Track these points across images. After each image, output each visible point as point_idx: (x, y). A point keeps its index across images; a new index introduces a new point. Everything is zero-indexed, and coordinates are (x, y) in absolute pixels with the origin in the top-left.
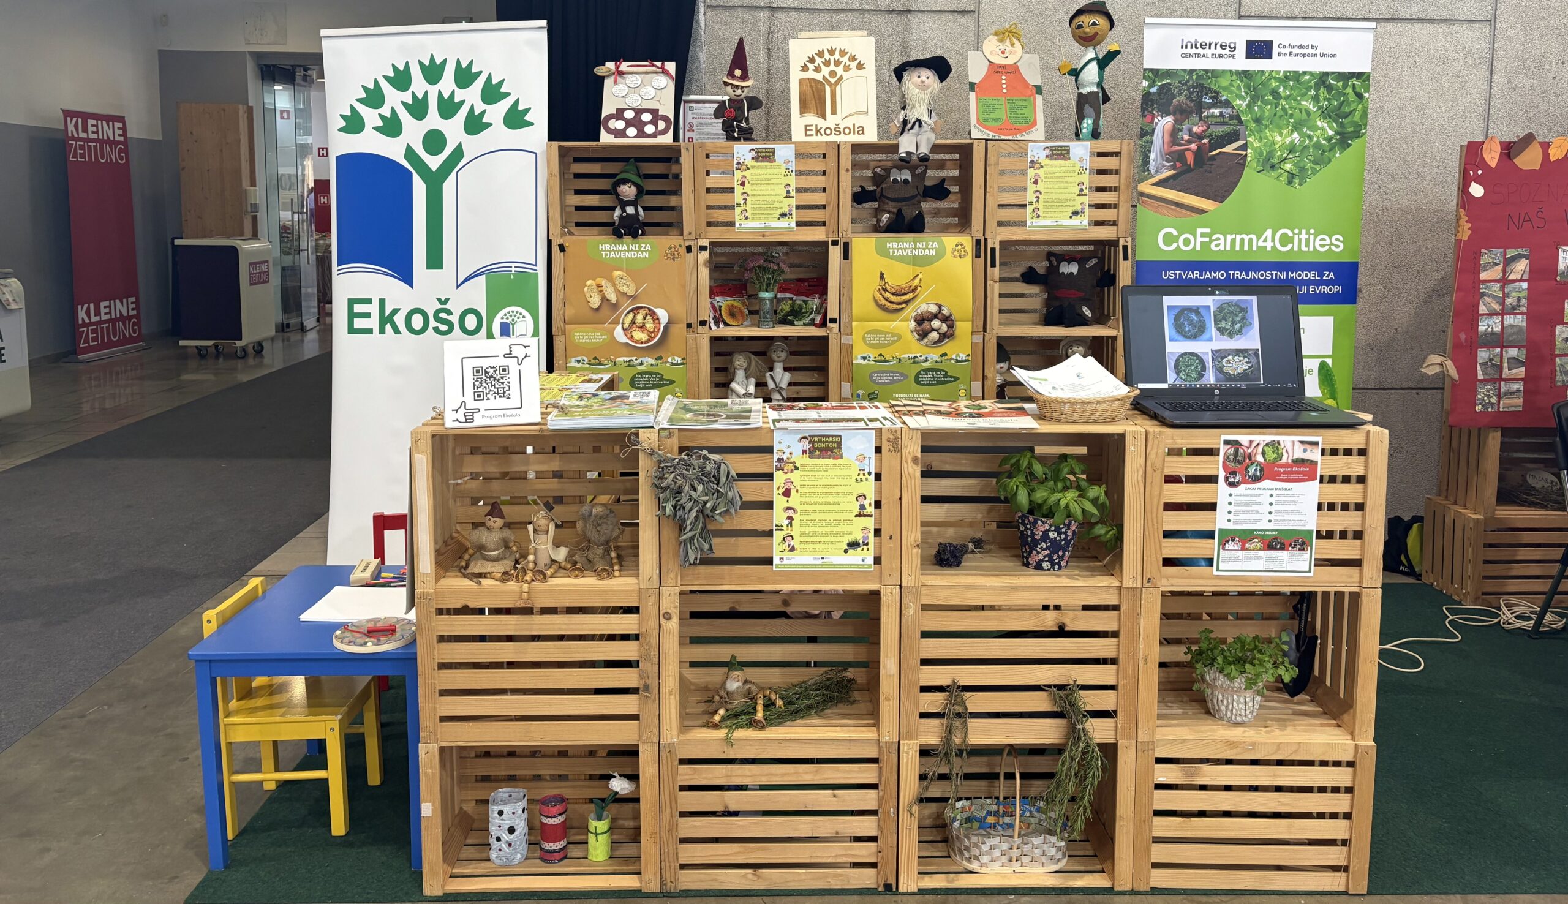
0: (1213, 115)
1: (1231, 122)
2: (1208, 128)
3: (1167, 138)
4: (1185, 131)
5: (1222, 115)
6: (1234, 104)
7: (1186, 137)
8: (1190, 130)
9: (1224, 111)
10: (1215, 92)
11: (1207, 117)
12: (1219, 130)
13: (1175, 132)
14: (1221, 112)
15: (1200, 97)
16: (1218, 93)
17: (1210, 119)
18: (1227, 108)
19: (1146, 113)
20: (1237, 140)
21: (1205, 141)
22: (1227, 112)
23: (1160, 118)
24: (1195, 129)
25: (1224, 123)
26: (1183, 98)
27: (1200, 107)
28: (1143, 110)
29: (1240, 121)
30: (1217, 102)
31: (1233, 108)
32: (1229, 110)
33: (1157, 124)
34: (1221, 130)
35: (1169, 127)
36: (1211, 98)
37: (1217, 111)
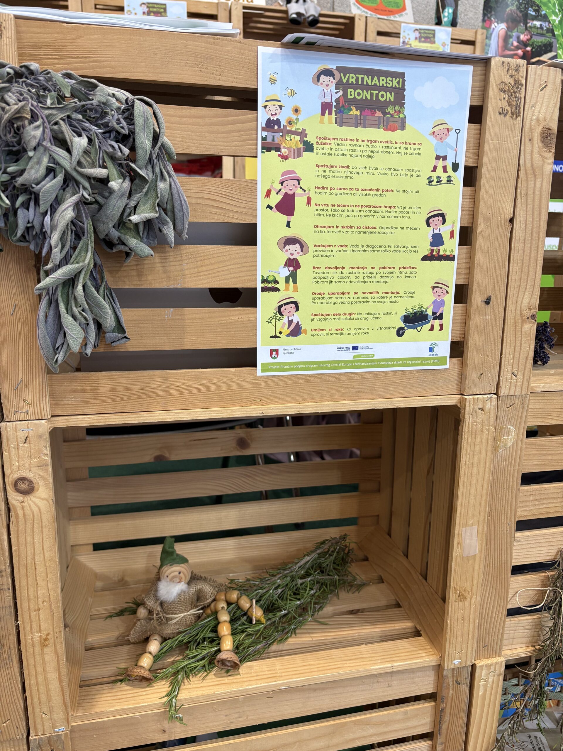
0: (535, 27)
1: (548, 35)
2: (531, 37)
3: (501, 43)
4: (514, 38)
5: (541, 27)
6: (550, 18)
7: (515, 44)
8: (518, 38)
9: (543, 24)
10: (538, 6)
11: (531, 27)
12: (539, 40)
13: (507, 38)
14: (541, 25)
15: (526, 9)
16: (539, 7)
17: (533, 29)
18: (545, 21)
19: (486, 18)
20: (551, 51)
21: (529, 49)
22: (545, 25)
23: (496, 24)
24: (522, 37)
25: (542, 35)
26: (514, 8)
27: (526, 18)
28: (484, 15)
29: (554, 35)
30: (539, 16)
31: (549, 22)
32: (547, 23)
33: (494, 29)
34: (540, 40)
35: (502, 33)
36: (535, 11)
37: (538, 23)
